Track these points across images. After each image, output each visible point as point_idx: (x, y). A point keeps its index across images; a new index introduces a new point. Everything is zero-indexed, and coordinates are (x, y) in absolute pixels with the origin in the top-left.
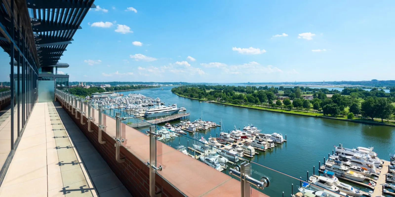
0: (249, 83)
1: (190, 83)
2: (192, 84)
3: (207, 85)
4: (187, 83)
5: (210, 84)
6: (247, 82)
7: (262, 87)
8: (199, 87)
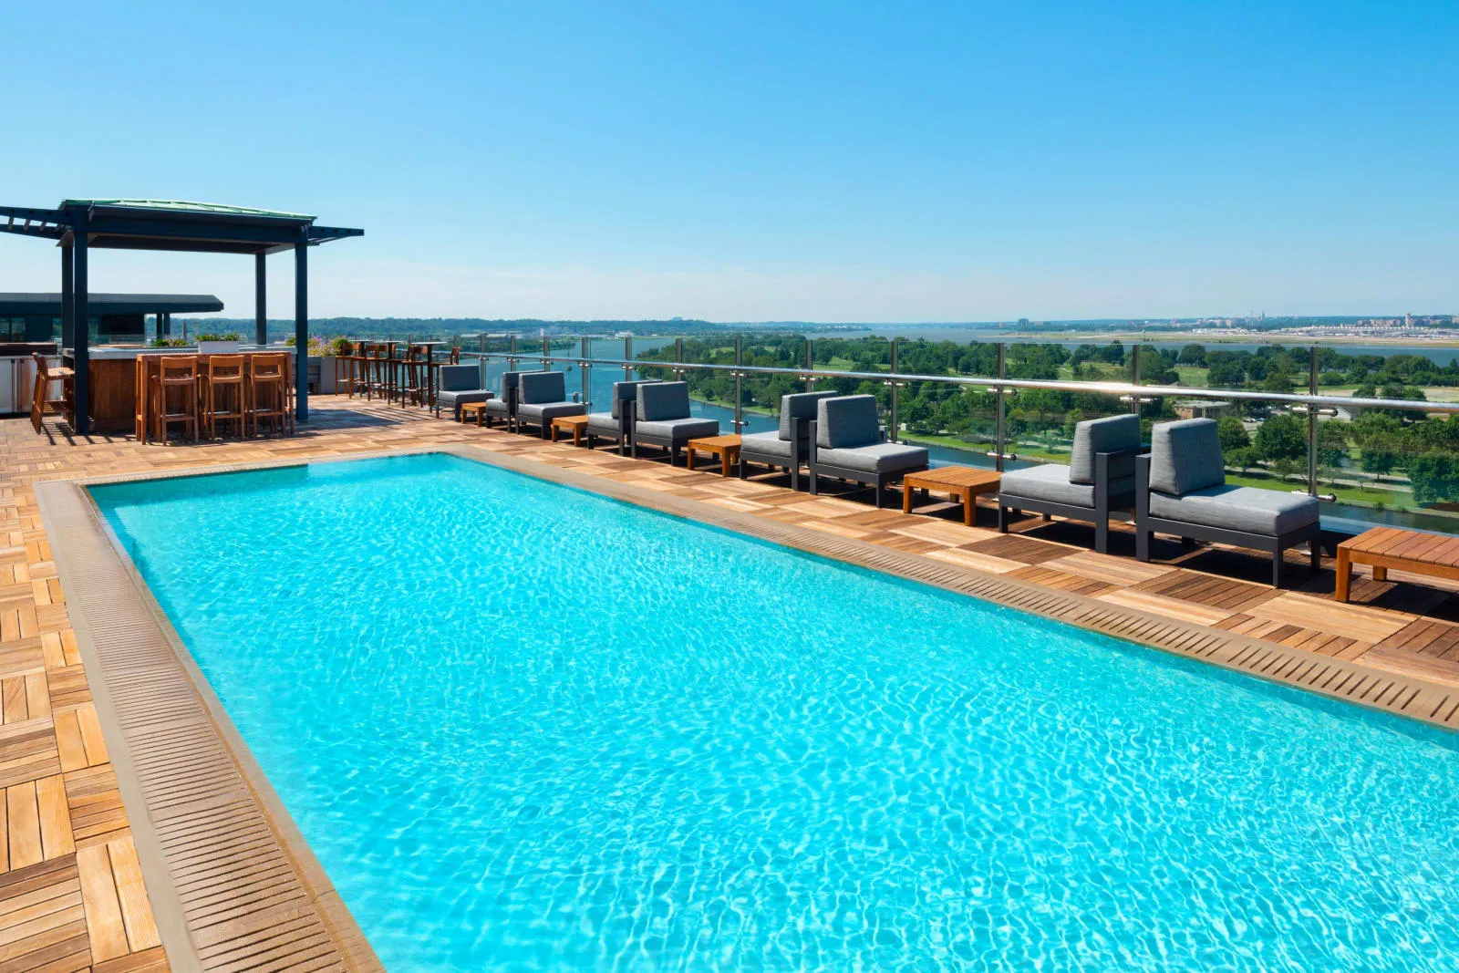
0: (1024, 325)
1: (724, 327)
2: (733, 328)
3: (809, 337)
4: (704, 325)
5: (827, 331)
6: (1014, 318)
7: (1095, 350)
8: (771, 350)
